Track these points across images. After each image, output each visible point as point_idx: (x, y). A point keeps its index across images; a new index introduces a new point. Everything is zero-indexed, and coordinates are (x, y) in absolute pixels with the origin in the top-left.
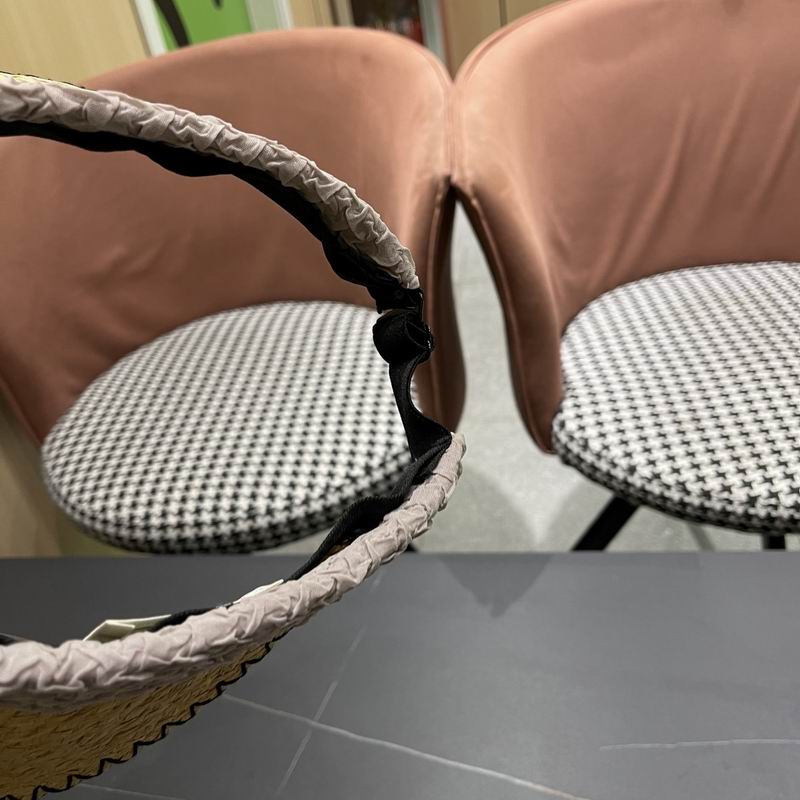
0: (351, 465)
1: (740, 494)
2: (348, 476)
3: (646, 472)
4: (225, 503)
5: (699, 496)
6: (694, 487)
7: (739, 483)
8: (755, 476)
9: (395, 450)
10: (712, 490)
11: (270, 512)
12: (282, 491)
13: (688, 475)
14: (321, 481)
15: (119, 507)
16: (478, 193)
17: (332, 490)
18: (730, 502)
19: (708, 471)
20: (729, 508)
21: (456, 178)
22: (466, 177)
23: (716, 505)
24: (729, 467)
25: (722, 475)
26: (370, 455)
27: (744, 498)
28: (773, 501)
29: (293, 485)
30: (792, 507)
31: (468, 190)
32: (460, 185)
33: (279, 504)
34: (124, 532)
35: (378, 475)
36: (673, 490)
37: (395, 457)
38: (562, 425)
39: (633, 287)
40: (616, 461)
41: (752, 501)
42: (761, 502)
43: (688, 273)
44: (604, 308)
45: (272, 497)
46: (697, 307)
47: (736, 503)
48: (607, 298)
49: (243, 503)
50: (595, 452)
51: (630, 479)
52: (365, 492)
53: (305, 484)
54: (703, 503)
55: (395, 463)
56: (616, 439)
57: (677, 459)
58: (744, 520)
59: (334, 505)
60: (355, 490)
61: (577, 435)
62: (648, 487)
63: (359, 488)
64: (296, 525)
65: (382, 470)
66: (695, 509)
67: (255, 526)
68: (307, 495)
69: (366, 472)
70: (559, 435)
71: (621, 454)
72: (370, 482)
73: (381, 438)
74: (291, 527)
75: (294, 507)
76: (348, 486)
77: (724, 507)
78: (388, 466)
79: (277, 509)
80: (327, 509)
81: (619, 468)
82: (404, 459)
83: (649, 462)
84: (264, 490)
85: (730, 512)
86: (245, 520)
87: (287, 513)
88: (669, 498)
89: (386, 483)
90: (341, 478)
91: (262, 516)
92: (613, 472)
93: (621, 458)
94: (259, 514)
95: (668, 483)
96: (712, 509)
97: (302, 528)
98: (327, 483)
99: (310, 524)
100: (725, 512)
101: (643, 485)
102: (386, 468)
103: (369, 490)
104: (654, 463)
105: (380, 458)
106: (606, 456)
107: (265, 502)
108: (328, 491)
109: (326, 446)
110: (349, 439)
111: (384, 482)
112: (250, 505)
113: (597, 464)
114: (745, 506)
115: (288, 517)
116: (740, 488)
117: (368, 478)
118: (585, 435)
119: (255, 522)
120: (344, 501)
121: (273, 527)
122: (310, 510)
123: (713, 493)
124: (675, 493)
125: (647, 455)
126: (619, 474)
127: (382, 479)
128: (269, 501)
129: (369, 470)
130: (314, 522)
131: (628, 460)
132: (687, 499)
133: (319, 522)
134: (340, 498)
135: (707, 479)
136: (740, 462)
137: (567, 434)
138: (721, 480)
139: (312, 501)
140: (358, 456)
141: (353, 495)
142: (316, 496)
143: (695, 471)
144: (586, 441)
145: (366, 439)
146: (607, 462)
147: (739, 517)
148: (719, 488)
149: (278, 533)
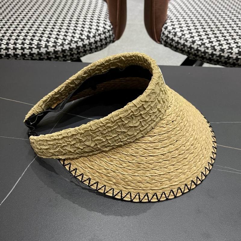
0: (81, 34)
2: (80, 38)
3: (199, 43)
4: (27, 42)
6: (218, 48)
9: (99, 32)
11: (46, 47)
12: (52, 40)
13: (216, 44)
14: (69, 38)
17: (73, 42)
18: (232, 53)
19: (224, 42)
23: (226, 54)
24: (231, 41)
26: (90, 32)
29: (57, 38)
33: (51, 44)
35: (92, 40)
37: (100, 35)
38: (166, 28)
40: (188, 39)
47: (234, 53)
49: (35, 42)
50: (179, 36)
51: (192, 46)
52: (87, 46)
53: (62, 39)
54: (220, 54)
55: (99, 37)
56: (188, 32)
57: (211, 38)
58: (235, 61)
59: (74, 48)
60: (83, 44)
61: (172, 31)
62: (199, 48)
63: (84, 44)
64: (57, 54)
65: (94, 39)
66: (217, 57)
67: (40, 52)
68: (63, 42)
69: (87, 38)
70: (165, 32)
71: (189, 37)
72: (89, 42)
73: (94, 27)
74: (55, 54)
75: (57, 46)
76: (80, 42)
77: (229, 55)
78: (96, 37)
79: (50, 46)
80: (71, 49)
81: (189, 42)
82: (103, 36)
83: (200, 39)
84: (44, 39)
85: (231, 57)
86: (36, 49)
87: (54, 48)
88: (207, 53)
89: (95, 45)
90: (77, 38)
91: (43, 48)
92: (186, 43)
93: (189, 38)
94: (42, 47)
95: (208, 46)
96: (224, 56)
97: (60, 56)
98: (71, 39)
99: (63, 55)
100: (229, 58)
101: (198, 48)
102: (95, 38)
103: (88, 45)
104: (202, 40)
105: (93, 34)
106: (183, 38)
107: (45, 43)
108: (72, 42)
109: (71, 27)
110: (81, 26)
111: (94, 44)
112: (38, 43)
113: (179, 41)
114: (237, 55)
115: (54, 50)
116: (236, 48)
117: (88, 40)
118: (175, 31)
119: (40, 50)
120: (78, 48)
121: (48, 53)
122: (64, 49)
123: (225, 50)
124: (210, 50)
125: (199, 37)
126: (188, 44)
127: (94, 42)
128: (46, 43)
129: (89, 37)
130: (65, 54)
131: (192, 39)
132: (214, 53)
133: (67, 55)
134: (76, 46)
135: (223, 45)
136: (235, 40)
137: (168, 31)
138: (228, 45)
139: (65, 45)
140: (84, 32)
141: (82, 46)
142: (66, 43)
143: (218, 42)
144: (176, 33)
145: (88, 27)
146: (184, 40)
147: (234, 60)
148: (227, 48)
149: (50, 56)
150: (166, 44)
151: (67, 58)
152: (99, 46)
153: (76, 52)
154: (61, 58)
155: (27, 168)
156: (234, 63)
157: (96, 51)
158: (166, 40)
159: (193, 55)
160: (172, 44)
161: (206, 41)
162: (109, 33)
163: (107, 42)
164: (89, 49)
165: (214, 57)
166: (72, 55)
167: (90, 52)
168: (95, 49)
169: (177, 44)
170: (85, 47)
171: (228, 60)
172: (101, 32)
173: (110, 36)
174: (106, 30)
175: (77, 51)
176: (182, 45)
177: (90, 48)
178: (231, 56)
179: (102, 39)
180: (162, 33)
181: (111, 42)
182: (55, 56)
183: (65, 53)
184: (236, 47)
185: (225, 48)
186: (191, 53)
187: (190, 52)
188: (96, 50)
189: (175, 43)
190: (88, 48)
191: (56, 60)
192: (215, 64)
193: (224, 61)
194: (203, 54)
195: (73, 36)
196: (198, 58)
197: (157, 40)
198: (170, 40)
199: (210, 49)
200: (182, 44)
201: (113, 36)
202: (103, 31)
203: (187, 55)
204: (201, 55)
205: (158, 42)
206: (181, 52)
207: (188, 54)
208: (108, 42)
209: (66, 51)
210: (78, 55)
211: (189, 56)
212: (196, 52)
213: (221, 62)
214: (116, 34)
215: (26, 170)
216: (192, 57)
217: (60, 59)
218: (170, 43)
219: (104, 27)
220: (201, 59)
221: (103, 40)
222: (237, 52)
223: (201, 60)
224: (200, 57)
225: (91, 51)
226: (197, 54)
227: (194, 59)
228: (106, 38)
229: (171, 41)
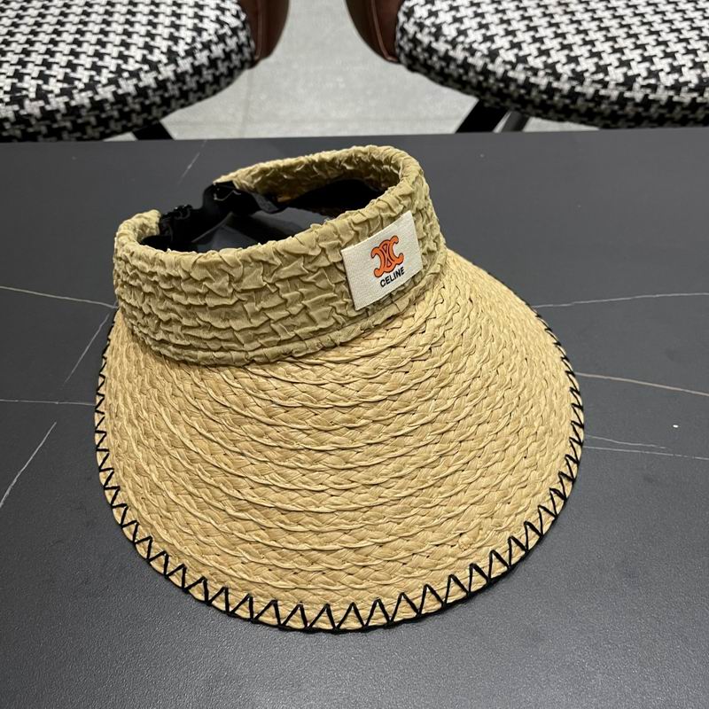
0: (149, 48)
1: (616, 75)
2: (145, 60)
3: (510, 56)
6: (565, 70)
8: (633, 55)
9: (205, 37)
11: (41, 95)
12: (58, 72)
13: (558, 57)
14: (111, 64)
17: (126, 75)
18: (605, 85)
19: (581, 51)
23: (588, 89)
24: (604, 47)
26: (174, 39)
28: (652, 81)
29: (72, 66)
30: (672, 88)
33: (54, 86)
35: (185, 65)
37: (206, 46)
38: (410, 13)
40: (475, 46)
45: (43, 77)
47: (612, 85)
49: (5, 83)
50: (449, 38)
51: (490, 67)
52: (169, 85)
53: (88, 66)
54: (573, 88)
55: (206, 53)
56: (474, 23)
57: (545, 40)
58: (616, 107)
59: (129, 94)
60: (156, 79)
61: (428, 22)
62: (511, 74)
63: (160, 78)
64: (80, 116)
65: (190, 59)
66: (563, 97)
67: (23, 112)
68: (91, 78)
69: (168, 59)
70: (406, 26)
71: (480, 39)
72: (175, 71)
73: (188, 22)
74: (73, 118)
75: (75, 91)
76: (146, 72)
77: (597, 91)
78: (198, 55)
79: (52, 92)
80: (120, 99)
81: (478, 54)
82: (217, 50)
83: (514, 45)
84: (33, 70)
85: (603, 97)
86: (7, 104)
87: (66, 99)
88: (536, 86)
89: (196, 78)
90: (137, 62)
91: (32, 100)
92: (470, 60)
93: (480, 43)
94: (27, 96)
95: (536, 66)
96: (583, 95)
97: (88, 123)
98: (119, 66)
99: (97, 117)
100: (597, 98)
101: (506, 72)
102: (195, 58)
103: (173, 83)
104: (518, 46)
105: (187, 44)
106: (462, 43)
107: (34, 82)
108: (121, 76)
109: (114, 27)
110: (144, 20)
111: (192, 75)
112: (13, 85)
113: (451, 53)
114: (621, 89)
115: (67, 104)
116: (617, 67)
117: (172, 67)
118: (438, 22)
119: (22, 107)
120: (142, 92)
121: (48, 115)
122: (97, 98)
123: (586, 75)
124: (543, 77)
125: (510, 38)
126: (478, 61)
127: (191, 71)
128: (40, 82)
129: (173, 57)
130: (103, 116)
131: (488, 44)
132: (555, 85)
133: (111, 117)
134: (136, 86)
135: (580, 59)
136: (616, 42)
137: (415, 23)
138: (595, 60)
139: (100, 85)
140: (158, 39)
141: (154, 85)
142: (104, 81)
143: (566, 52)
144: (439, 27)
145: (167, 21)
146: (464, 49)
147: (612, 103)
148: (593, 69)
149: (55, 126)
150: (414, 65)
151: (113, 125)
152: (207, 82)
153: (137, 107)
154: (94, 127)
155: (9, 489)
156: (614, 112)
157: (200, 99)
158: (411, 51)
159: (493, 95)
160: (429, 62)
161: (530, 49)
162: (235, 39)
163: (232, 66)
164: (177, 93)
165: (556, 98)
166: (125, 116)
167: (182, 101)
168: (195, 92)
169: (444, 64)
170: (166, 90)
171: (596, 106)
172: (210, 35)
173: (240, 47)
174: (226, 30)
175: (142, 104)
176: (458, 66)
177: (180, 89)
178: (603, 92)
179: (217, 59)
180: (398, 29)
181: (247, 65)
182: (74, 123)
183: (103, 110)
184: (617, 64)
185: (587, 71)
186: (489, 89)
187: (485, 85)
188: (200, 94)
189: (440, 58)
190: (173, 90)
191: (78, 134)
192: (560, 120)
193: (583, 110)
194: (522, 91)
195: (121, 56)
196: (508, 103)
197: (385, 53)
198: (424, 50)
199: (541, 73)
200: (459, 62)
201: (249, 45)
202: (216, 33)
203: (477, 96)
204: (516, 95)
205: (390, 58)
206: (459, 86)
207: (478, 93)
208: (235, 67)
209: (107, 107)
210: (145, 115)
211: (482, 98)
212: (502, 85)
213: (577, 111)
214: (260, 39)
215: (7, 493)
216: (491, 101)
217: (89, 131)
218: (425, 60)
219: (218, 21)
220: (519, 106)
221: (220, 64)
222: (621, 80)
223: (517, 109)
224: (514, 101)
225: (185, 99)
226: (505, 91)
227: (498, 107)
228: (227, 55)
229: (426, 55)
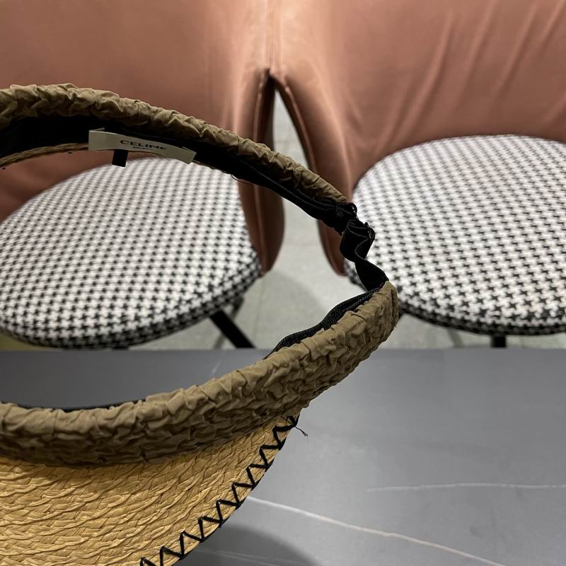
0: (198, 284)
1: (475, 308)
2: (195, 292)
3: (409, 290)
4: (104, 312)
5: (446, 309)
6: (443, 303)
7: (474, 300)
8: (486, 295)
9: (231, 273)
10: (456, 304)
11: (137, 318)
12: (147, 303)
13: (439, 294)
14: (176, 296)
15: (25, 314)
16: (290, 83)
17: (184, 302)
18: (467, 313)
19: (453, 291)
20: (467, 318)
21: (273, 71)
22: (281, 71)
23: (457, 315)
24: (468, 288)
25: (462, 294)
26: (212, 276)
27: (477, 311)
28: (497, 313)
29: (154, 299)
30: (510, 317)
31: (282, 80)
32: (276, 76)
33: (144, 312)
34: (30, 333)
35: (218, 291)
36: (428, 304)
37: (231, 278)
39: (407, 152)
41: (483, 313)
42: (489, 313)
43: (447, 142)
44: (386, 167)
45: (139, 307)
46: (453, 169)
47: (472, 314)
48: (388, 160)
49: (118, 312)
52: (209, 304)
53: (164, 298)
54: (448, 314)
55: (230, 282)
57: (432, 281)
58: (476, 326)
59: (185, 313)
60: (201, 302)
62: (410, 302)
63: (204, 301)
64: (157, 327)
65: (221, 288)
67: (127, 329)
68: (165, 306)
72: (212, 296)
74: (153, 329)
75: (155, 315)
76: (196, 299)
77: (463, 317)
78: (226, 284)
79: (143, 316)
80: (180, 316)
82: (237, 279)
83: (412, 284)
84: (133, 303)
85: (467, 320)
86: (119, 324)
88: (425, 310)
89: (224, 297)
90: (191, 294)
91: (132, 322)
94: (129, 320)
95: (424, 299)
96: (455, 318)
97: (162, 330)
98: (180, 297)
99: (167, 327)
100: (464, 321)
101: (407, 300)
102: (224, 286)
103: (211, 303)
104: (415, 284)
105: (220, 279)
107: (134, 311)
108: (181, 303)
109: (180, 270)
110: (197, 264)
112: (123, 314)
114: (478, 316)
115: (151, 322)
116: (475, 303)
117: (210, 294)
119: (126, 326)
120: (193, 311)
121: (140, 329)
122: (168, 317)
123: (456, 307)
125: (410, 278)
127: (221, 294)
128: (137, 311)
129: (211, 288)
130: (171, 325)
132: (437, 311)
133: (175, 325)
134: (190, 308)
135: (452, 296)
136: (476, 285)
138: (462, 297)
139: (169, 310)
140: (203, 277)
141: (199, 306)
142: (172, 307)
143: (444, 291)
145: (210, 265)
148: (460, 303)
149: (144, 333)
162: (248, 270)
170: (207, 307)
172: (233, 271)
173: (251, 273)
174: (243, 267)
175: (193, 316)
179: (237, 284)
181: (256, 279)
201: (257, 270)
202: (237, 269)
219: (238, 261)
221: (239, 286)
228: (244, 280)
